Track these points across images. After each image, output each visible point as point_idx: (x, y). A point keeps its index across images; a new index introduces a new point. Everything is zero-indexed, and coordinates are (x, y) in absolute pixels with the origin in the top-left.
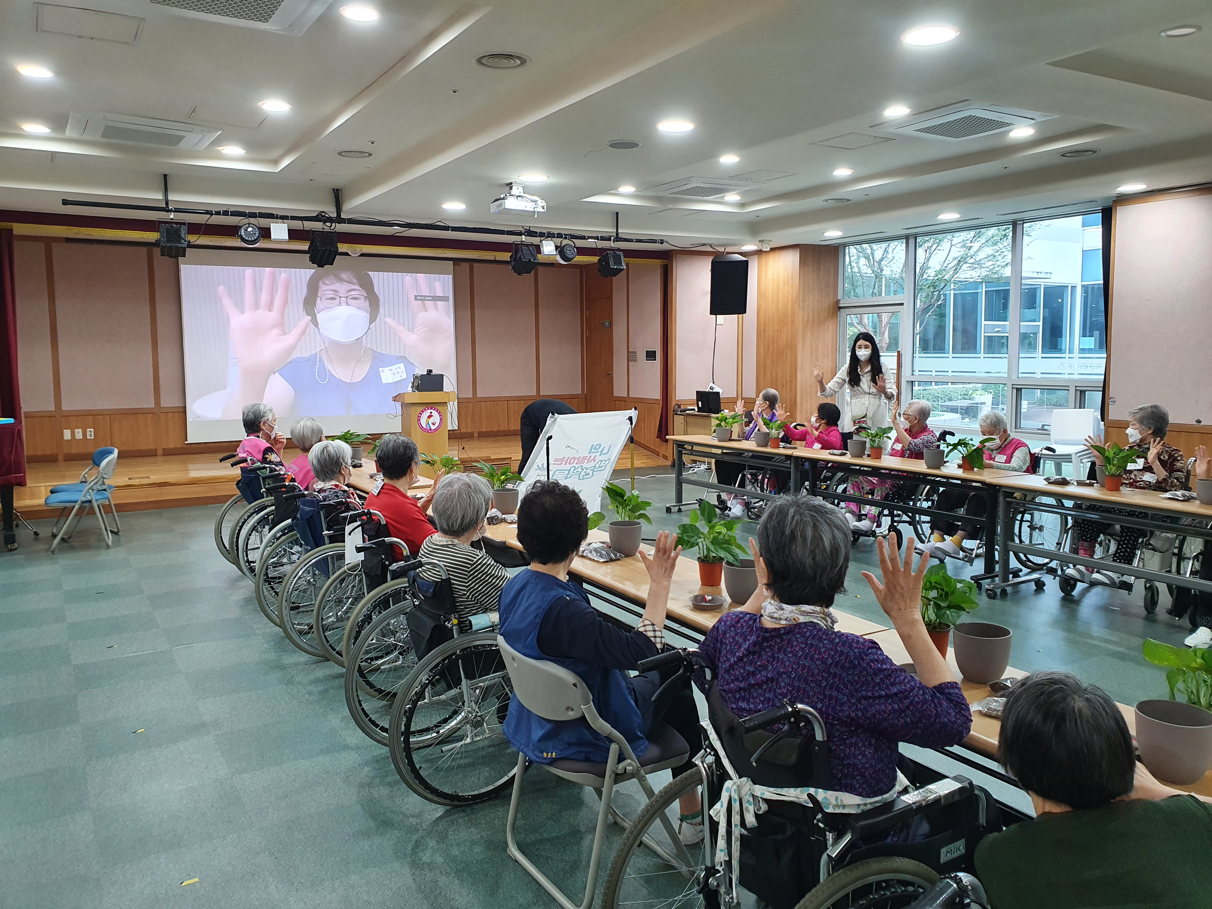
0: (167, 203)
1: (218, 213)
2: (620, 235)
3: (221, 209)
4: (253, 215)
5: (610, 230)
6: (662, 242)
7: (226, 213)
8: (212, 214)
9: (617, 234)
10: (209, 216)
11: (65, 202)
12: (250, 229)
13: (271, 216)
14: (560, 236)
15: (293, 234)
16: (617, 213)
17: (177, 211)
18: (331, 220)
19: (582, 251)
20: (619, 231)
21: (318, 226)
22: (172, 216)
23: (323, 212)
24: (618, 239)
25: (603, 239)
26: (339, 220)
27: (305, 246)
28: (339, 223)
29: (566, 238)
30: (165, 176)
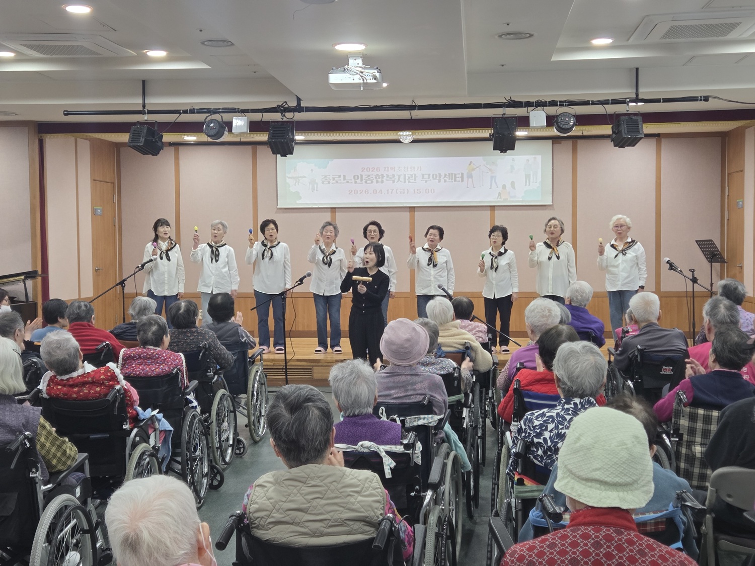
0: (144, 106)
1: (185, 112)
2: (640, 97)
3: (188, 108)
4: (216, 111)
5: (627, 92)
6: (706, 99)
7: (192, 111)
8: (180, 114)
9: (637, 95)
10: (178, 115)
11: (67, 114)
12: (212, 125)
13: (233, 111)
14: (553, 103)
15: (255, 127)
16: (637, 69)
17: (150, 112)
18: (289, 110)
19: (583, 120)
20: (640, 90)
21: (277, 117)
22: (146, 118)
23: (285, 102)
24: (637, 100)
25: (615, 102)
26: (299, 109)
27: (264, 137)
28: (299, 112)
29: (561, 105)
30: (144, 82)
